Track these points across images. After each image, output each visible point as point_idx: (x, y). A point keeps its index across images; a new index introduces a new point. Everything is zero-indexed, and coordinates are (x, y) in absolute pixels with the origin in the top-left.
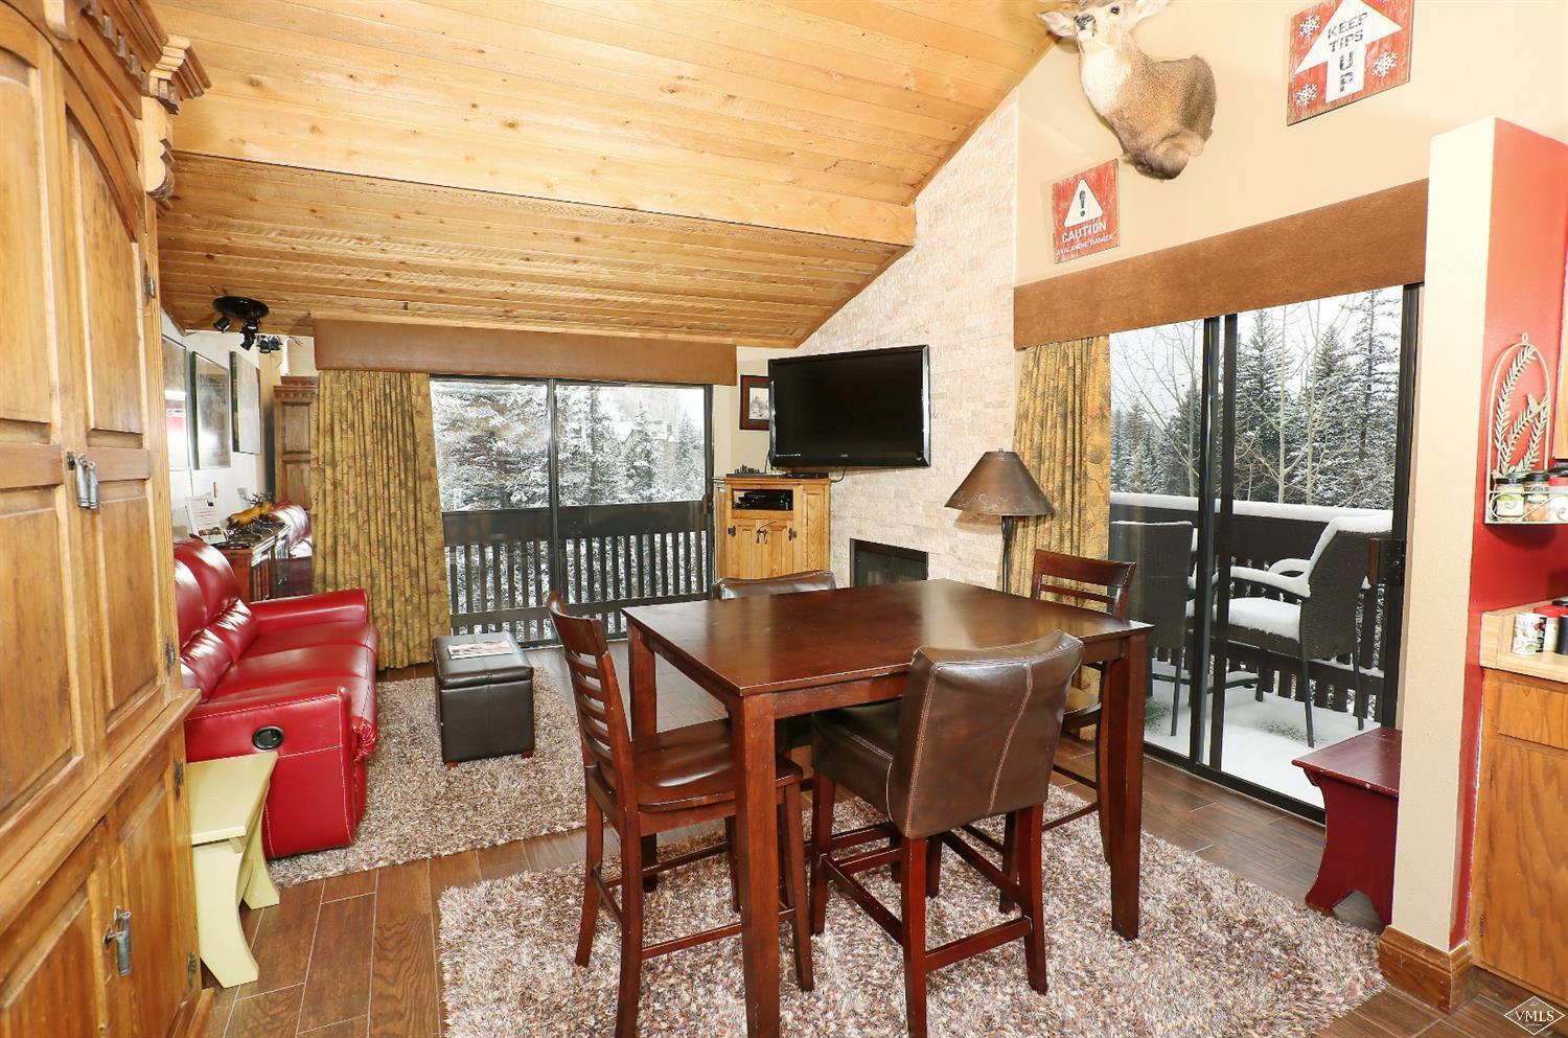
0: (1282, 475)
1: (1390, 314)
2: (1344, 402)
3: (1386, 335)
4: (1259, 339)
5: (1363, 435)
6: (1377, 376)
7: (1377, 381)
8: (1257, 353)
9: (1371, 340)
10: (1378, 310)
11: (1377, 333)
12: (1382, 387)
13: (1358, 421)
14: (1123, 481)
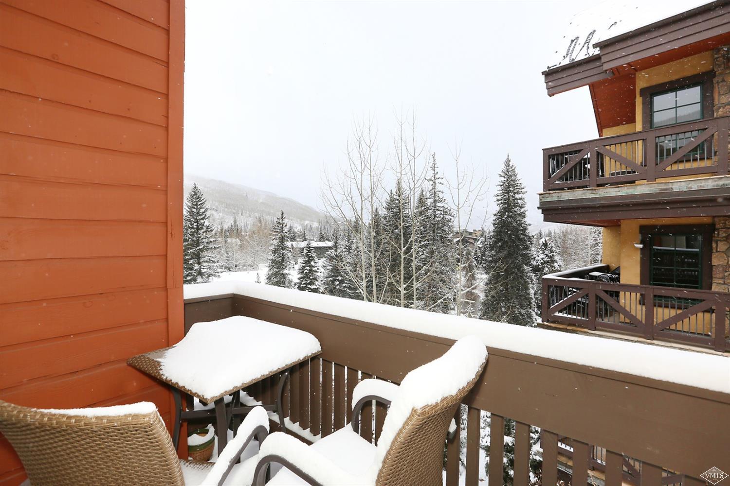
0: (402, 251)
1: (440, 183)
2: (427, 218)
3: (440, 191)
4: (398, 192)
5: (434, 231)
6: (438, 208)
7: (437, 210)
8: (398, 197)
9: (435, 193)
10: (437, 181)
11: (437, 190)
12: (439, 212)
13: (432, 226)
14: (351, 251)
